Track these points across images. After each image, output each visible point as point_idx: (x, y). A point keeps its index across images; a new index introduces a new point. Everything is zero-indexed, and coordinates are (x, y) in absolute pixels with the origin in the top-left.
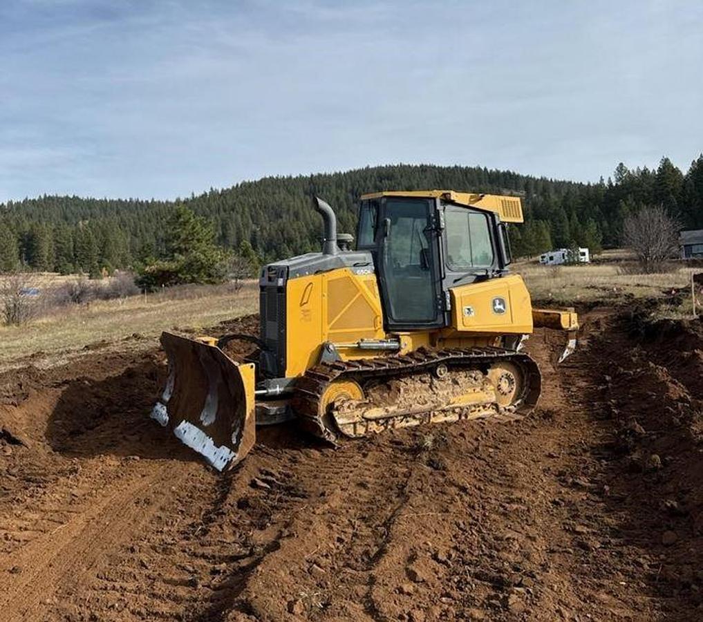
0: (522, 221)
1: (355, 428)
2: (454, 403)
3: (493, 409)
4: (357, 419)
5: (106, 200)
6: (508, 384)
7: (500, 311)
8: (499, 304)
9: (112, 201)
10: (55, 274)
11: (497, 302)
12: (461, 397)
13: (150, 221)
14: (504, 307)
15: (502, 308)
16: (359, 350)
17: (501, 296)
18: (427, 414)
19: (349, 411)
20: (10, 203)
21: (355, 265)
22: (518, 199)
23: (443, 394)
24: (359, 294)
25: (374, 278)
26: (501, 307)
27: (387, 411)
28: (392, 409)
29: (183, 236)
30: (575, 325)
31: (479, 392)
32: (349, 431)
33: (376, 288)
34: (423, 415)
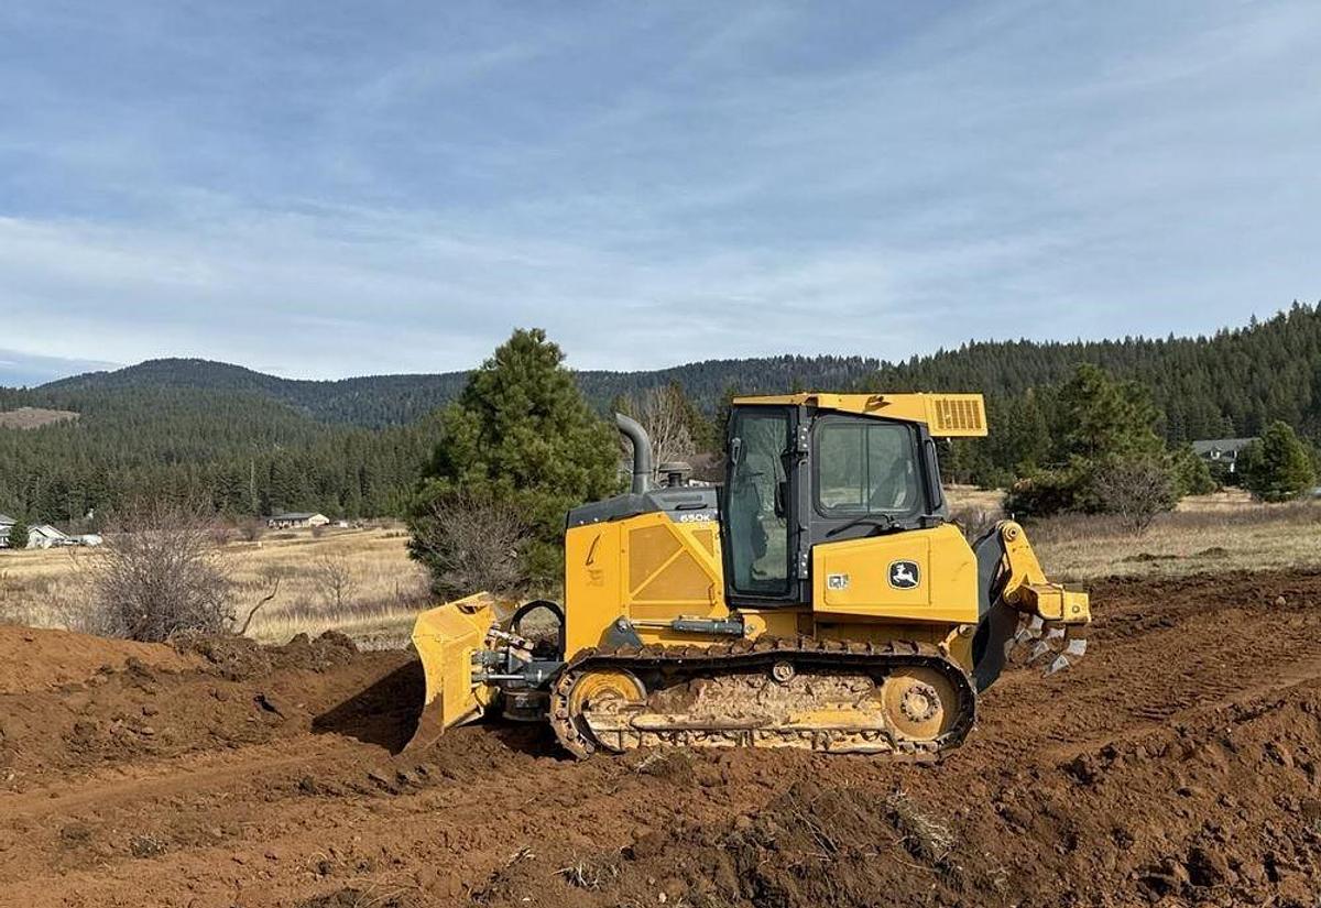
0: (984, 433)
1: (620, 738)
2: (798, 721)
3: (883, 741)
4: (623, 727)
5: (1080, 344)
6: (927, 704)
7: (905, 584)
8: (904, 572)
9: (1091, 346)
10: (972, 487)
11: (901, 569)
12: (811, 714)
13: (1158, 381)
14: (915, 578)
15: (912, 580)
16: (673, 631)
17: (912, 559)
18: (748, 731)
19: (608, 713)
20: (914, 360)
21: (678, 508)
22: (979, 398)
23: (778, 707)
24: (681, 550)
25: (716, 527)
26: (909, 577)
27: (671, 720)
28: (679, 718)
29: (1085, 421)
30: (1085, 613)
31: (848, 710)
32: (612, 741)
33: (717, 544)
34: (739, 733)
